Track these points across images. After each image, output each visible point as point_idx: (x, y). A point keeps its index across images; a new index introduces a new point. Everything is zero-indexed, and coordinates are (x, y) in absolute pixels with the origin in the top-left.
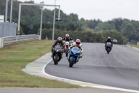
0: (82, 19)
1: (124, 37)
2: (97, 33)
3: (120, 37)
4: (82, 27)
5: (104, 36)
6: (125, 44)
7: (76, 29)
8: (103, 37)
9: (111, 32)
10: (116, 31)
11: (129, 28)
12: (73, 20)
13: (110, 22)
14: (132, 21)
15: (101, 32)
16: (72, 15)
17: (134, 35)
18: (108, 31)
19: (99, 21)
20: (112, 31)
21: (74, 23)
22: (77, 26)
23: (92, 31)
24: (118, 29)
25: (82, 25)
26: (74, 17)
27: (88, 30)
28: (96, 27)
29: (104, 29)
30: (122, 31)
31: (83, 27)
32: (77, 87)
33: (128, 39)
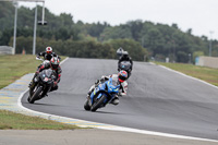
0: (80, 22)
1: (145, 50)
2: (104, 43)
3: (140, 50)
4: (79, 35)
6: (147, 60)
7: (69, 37)
8: (112, 50)
9: (126, 43)
10: (133, 41)
11: (154, 35)
12: (66, 23)
13: (122, 27)
14: (158, 24)
15: (109, 41)
16: (63, 15)
17: (161, 47)
18: (119, 40)
19: (106, 25)
20: (127, 40)
21: (66, 28)
22: (72, 34)
23: (95, 40)
24: (136, 37)
25: (79, 31)
26: (67, 18)
27: (89, 38)
28: (102, 35)
30: (143, 40)
31: (81, 35)
32: (73, 128)
33: (151, 53)
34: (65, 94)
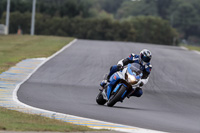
1: (174, 31)
2: (122, 21)
3: (168, 31)
4: (91, 10)
5: (136, 28)
6: (177, 44)
7: (78, 14)
8: (133, 30)
9: (150, 21)
10: (160, 18)
11: (186, 12)
15: (129, 19)
17: (195, 27)
18: (142, 17)
20: (153, 17)
22: (81, 8)
23: (111, 18)
24: (163, 14)
25: (90, 6)
27: (103, 15)
28: (120, 11)
29: (135, 14)
30: (172, 17)
31: (94, 10)
33: (183, 35)
34: (73, 86)
